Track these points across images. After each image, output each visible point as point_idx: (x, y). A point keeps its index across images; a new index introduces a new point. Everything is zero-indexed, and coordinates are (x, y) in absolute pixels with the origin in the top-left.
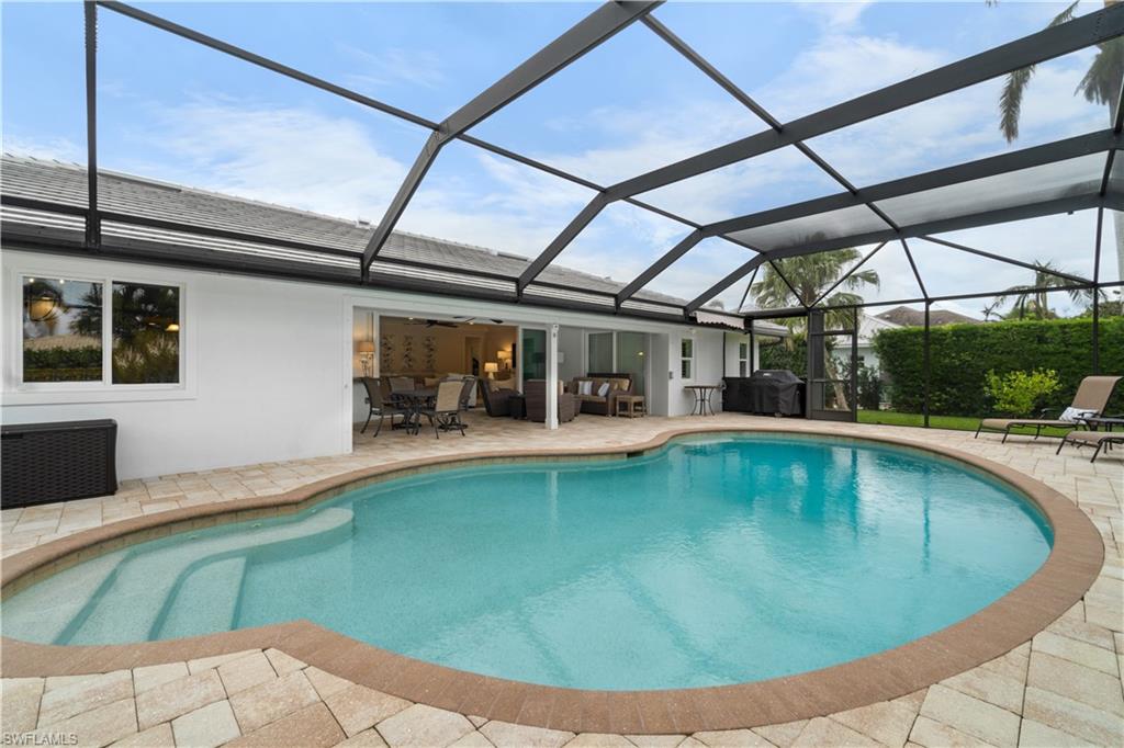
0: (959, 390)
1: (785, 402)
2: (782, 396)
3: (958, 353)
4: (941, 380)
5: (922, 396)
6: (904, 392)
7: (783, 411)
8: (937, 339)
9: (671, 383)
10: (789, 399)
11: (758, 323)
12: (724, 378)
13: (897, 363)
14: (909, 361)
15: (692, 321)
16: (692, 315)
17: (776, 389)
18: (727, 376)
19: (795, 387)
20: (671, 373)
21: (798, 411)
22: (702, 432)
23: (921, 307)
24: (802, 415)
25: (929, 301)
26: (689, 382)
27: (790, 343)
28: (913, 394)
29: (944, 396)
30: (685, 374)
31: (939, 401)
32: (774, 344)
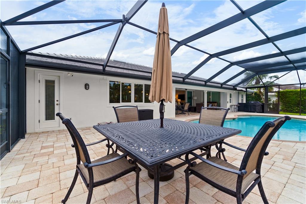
0: (303, 107)
1: (258, 109)
2: (257, 107)
3: (303, 97)
4: (297, 104)
5: (291, 108)
6: (286, 107)
7: (257, 111)
8: (296, 93)
9: (228, 104)
10: (259, 108)
11: (248, 89)
12: (238, 103)
13: (284, 100)
14: (287, 99)
15: (236, 89)
16: (235, 88)
17: (255, 106)
18: (239, 102)
19: (261, 105)
20: (228, 102)
21: (261, 111)
22: (242, 115)
23: (299, 85)
24: (263, 112)
25: (301, 84)
26: (231, 104)
27: (253, 94)
28: (289, 108)
29: (298, 108)
30: (230, 102)
31: (297, 110)
32: (251, 94)
